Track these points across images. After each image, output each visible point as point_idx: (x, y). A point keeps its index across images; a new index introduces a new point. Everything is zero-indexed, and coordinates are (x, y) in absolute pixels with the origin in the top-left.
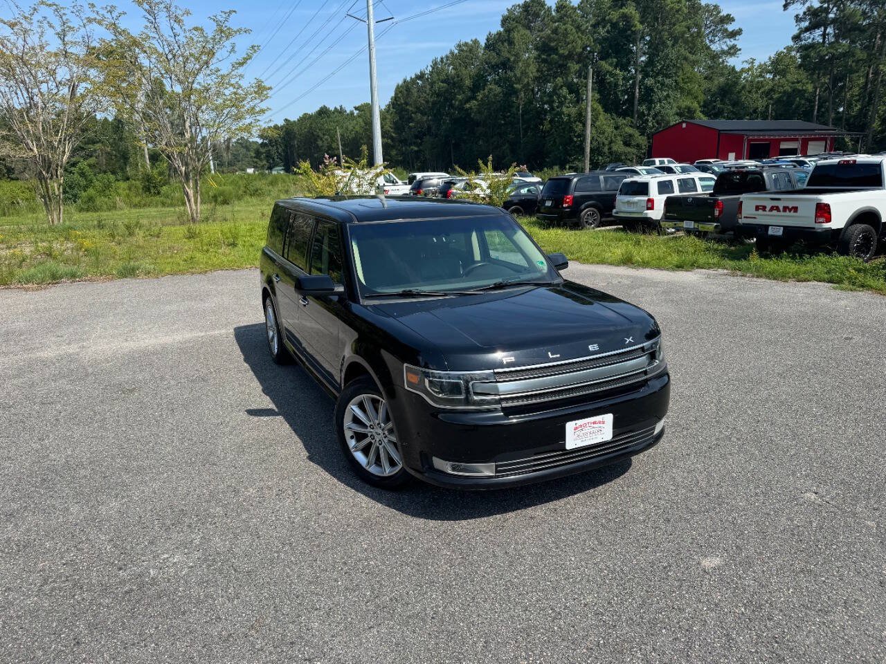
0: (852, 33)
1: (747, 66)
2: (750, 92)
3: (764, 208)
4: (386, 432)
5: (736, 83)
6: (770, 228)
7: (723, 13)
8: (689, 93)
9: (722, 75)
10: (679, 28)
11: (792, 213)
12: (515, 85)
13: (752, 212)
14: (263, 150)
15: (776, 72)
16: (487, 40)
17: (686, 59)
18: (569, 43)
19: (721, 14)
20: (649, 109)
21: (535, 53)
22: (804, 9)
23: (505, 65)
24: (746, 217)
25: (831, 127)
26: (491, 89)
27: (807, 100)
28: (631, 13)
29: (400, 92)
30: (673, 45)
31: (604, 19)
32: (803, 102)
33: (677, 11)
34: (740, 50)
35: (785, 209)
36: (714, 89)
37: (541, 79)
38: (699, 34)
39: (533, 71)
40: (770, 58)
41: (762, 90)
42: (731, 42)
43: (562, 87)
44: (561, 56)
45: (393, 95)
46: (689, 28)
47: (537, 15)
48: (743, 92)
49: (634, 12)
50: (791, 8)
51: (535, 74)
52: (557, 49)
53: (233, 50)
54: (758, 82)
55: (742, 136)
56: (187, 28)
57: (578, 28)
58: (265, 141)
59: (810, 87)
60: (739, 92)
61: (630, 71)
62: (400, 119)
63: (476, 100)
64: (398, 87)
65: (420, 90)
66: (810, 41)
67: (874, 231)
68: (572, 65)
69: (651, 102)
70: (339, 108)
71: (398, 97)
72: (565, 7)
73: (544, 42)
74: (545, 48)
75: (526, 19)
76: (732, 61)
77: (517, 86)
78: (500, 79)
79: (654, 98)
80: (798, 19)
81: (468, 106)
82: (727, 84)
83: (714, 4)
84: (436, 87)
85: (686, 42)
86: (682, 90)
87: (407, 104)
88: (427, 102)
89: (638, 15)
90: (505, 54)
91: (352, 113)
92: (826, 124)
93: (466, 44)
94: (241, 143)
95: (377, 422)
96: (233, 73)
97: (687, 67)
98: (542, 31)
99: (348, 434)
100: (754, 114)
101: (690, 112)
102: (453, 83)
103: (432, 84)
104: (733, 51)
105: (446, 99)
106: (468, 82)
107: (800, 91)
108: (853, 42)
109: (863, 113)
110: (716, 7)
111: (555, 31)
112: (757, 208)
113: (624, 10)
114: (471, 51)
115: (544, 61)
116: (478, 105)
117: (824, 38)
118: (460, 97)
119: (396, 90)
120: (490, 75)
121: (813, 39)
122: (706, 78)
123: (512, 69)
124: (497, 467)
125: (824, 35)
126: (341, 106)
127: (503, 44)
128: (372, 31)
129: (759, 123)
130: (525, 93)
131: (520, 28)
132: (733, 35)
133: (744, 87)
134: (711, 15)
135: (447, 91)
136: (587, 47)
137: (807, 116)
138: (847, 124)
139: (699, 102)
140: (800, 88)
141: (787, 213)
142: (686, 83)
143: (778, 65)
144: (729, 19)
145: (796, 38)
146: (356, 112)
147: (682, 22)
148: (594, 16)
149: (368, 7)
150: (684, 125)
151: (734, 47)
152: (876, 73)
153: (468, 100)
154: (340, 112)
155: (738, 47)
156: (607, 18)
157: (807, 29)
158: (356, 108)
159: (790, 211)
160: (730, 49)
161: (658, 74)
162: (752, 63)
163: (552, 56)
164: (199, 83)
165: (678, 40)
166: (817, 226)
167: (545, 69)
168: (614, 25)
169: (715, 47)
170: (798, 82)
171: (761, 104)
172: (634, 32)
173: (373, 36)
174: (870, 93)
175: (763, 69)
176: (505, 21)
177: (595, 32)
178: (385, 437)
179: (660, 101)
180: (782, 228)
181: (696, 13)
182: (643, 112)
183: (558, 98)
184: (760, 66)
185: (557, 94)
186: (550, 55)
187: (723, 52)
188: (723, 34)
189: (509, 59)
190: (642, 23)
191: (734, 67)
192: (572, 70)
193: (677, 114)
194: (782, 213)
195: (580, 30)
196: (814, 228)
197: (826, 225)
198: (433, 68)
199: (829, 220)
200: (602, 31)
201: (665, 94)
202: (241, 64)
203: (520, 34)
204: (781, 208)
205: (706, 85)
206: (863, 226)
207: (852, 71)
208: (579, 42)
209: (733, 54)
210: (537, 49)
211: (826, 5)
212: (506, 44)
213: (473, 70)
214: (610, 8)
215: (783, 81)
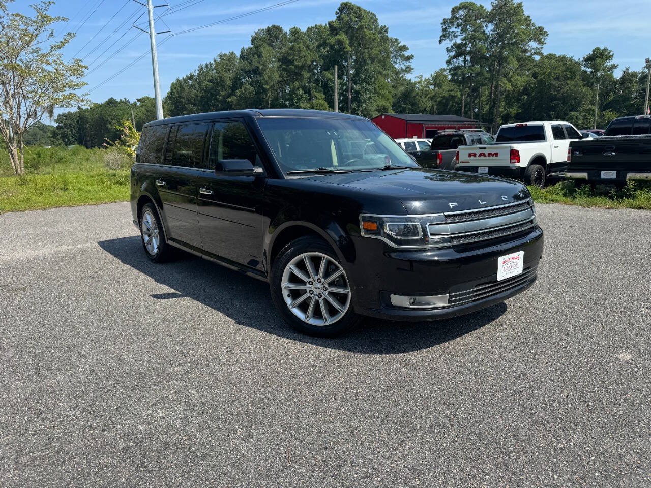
0: (481, 60)
1: (417, 80)
2: (421, 97)
3: (475, 155)
4: (326, 286)
5: (412, 90)
6: (479, 168)
7: (401, 44)
8: (383, 96)
9: (403, 85)
10: (374, 52)
11: (494, 157)
12: (264, 86)
13: (467, 158)
14: (58, 132)
15: (435, 85)
16: (241, 52)
17: (380, 73)
18: (302, 58)
19: (400, 45)
20: (358, 106)
21: (277, 64)
22: (452, 44)
23: (256, 71)
24: (462, 162)
25: (472, 120)
26: (246, 88)
27: (456, 103)
28: (343, 39)
29: (175, 88)
30: (372, 63)
31: (325, 43)
32: (454, 104)
33: (373, 40)
34: (413, 69)
35: (490, 154)
36: (399, 95)
37: (283, 83)
38: (388, 56)
39: (276, 77)
40: (431, 75)
41: (429, 96)
42: (407, 63)
43: (298, 88)
44: (297, 66)
45: (169, 90)
46: (380, 51)
47: (277, 37)
48: (417, 96)
49: (345, 38)
50: (444, 42)
51: (278, 79)
52: (293, 62)
53: (51, 34)
54: (426, 91)
55: (422, 125)
56: (10, 13)
57: (308, 47)
58: (60, 125)
59: (459, 94)
60: (415, 97)
61: (344, 80)
62: (176, 108)
63: (236, 96)
64: (173, 84)
65: (190, 87)
66: (457, 64)
67: (543, 169)
68: (304, 73)
69: (359, 101)
70: (124, 100)
71: (174, 92)
72: (297, 32)
73: (284, 56)
74: (285, 61)
75: (269, 39)
76: (408, 76)
77: (267, 87)
78: (252, 81)
79: (361, 98)
80: (448, 50)
81: (229, 100)
82: (407, 91)
83: (395, 38)
84: (203, 85)
85: (380, 61)
86: (378, 94)
87: (180, 97)
88: (197, 96)
89: (348, 41)
90: (256, 64)
91: (135, 104)
92: (471, 118)
93: (225, 55)
94: (37, 127)
95: (316, 277)
96: (52, 53)
97: (381, 78)
98: (281, 48)
99: (285, 293)
100: (424, 111)
101: (385, 109)
102: (218, 83)
103: (200, 83)
104: (409, 69)
105: (212, 95)
106: (229, 83)
107: (452, 96)
108: (482, 66)
109: (490, 112)
110: (396, 40)
111: (292, 48)
112: (470, 155)
113: (338, 37)
114: (229, 60)
115: (285, 70)
116: (238, 99)
117: (465, 63)
118: (223, 93)
119: (171, 87)
120: (244, 78)
121: (459, 63)
122: (393, 87)
123: (261, 74)
124: (450, 297)
125: (465, 61)
126: (125, 99)
127: (254, 57)
128: (154, 40)
129: (429, 117)
130: (272, 92)
131: (265, 45)
132: (409, 58)
133: (417, 93)
134: (394, 45)
135: (212, 88)
136: (313, 61)
137: (458, 112)
138: (482, 119)
139: (390, 103)
140: (453, 94)
141: (491, 157)
142: (380, 89)
143: (437, 80)
144: (404, 48)
145: (449, 62)
146: (138, 103)
147: (376, 47)
148: (317, 40)
149: (150, 21)
150: (383, 117)
151: (409, 67)
152: (497, 87)
153: (229, 96)
154: (126, 102)
155: (412, 67)
156: (327, 41)
157: (455, 57)
158: (138, 100)
159: (493, 155)
160: (407, 68)
161: (362, 82)
162: (421, 78)
163: (290, 66)
164: (21, 60)
165: (375, 59)
166: (511, 165)
167: (285, 75)
168: (332, 47)
169: (398, 66)
170: (452, 91)
171: (428, 104)
172: (345, 52)
173: (154, 44)
174: (494, 99)
175: (429, 84)
176: (254, 40)
177: (319, 51)
178: (325, 290)
179: (365, 101)
180: (488, 168)
181: (385, 42)
182: (354, 109)
183: (297, 96)
184: (426, 80)
185: (295, 93)
186: (288, 66)
187: (403, 70)
188: (401, 58)
189: (258, 67)
190: (351, 46)
191: (410, 80)
192: (305, 77)
193: (377, 110)
194: (487, 158)
195: (309, 49)
196: (509, 167)
197: (517, 165)
198: (200, 72)
199: (519, 161)
200: (324, 51)
201: (368, 96)
202: (59, 47)
203: (265, 50)
204: (487, 155)
205: (393, 91)
206: (537, 165)
207: (483, 85)
208: (310, 57)
209: (409, 72)
210: (279, 61)
211: (465, 42)
212: (256, 56)
213: (231, 74)
214: (328, 35)
215: (441, 90)
